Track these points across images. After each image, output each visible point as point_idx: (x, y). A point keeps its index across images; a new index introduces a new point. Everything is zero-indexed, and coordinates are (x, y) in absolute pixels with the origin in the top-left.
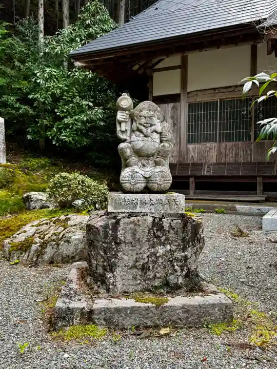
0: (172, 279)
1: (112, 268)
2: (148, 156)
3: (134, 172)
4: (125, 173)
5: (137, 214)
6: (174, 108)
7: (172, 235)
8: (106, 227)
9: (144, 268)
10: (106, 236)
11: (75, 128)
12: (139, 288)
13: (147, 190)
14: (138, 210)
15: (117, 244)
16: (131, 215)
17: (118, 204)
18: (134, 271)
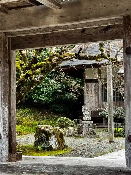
0: (91, 133)
1: (83, 131)
2: (87, 115)
3: (85, 118)
4: (84, 118)
5: (86, 124)
6: (95, 85)
7: (91, 127)
8: (82, 126)
9: (87, 131)
10: (82, 127)
11: (46, 93)
12: (87, 134)
13: (87, 120)
14: (86, 123)
15: (83, 128)
16: (85, 124)
17: (83, 123)
18: (86, 132)
